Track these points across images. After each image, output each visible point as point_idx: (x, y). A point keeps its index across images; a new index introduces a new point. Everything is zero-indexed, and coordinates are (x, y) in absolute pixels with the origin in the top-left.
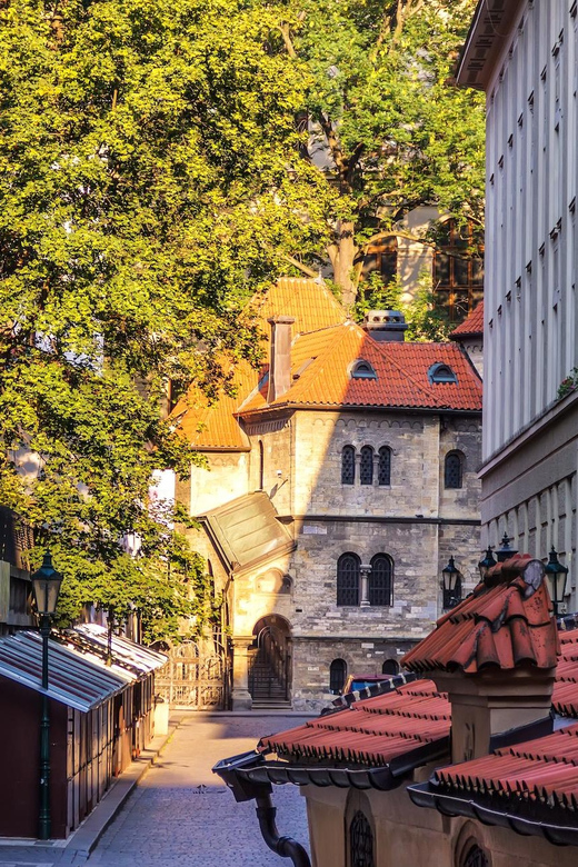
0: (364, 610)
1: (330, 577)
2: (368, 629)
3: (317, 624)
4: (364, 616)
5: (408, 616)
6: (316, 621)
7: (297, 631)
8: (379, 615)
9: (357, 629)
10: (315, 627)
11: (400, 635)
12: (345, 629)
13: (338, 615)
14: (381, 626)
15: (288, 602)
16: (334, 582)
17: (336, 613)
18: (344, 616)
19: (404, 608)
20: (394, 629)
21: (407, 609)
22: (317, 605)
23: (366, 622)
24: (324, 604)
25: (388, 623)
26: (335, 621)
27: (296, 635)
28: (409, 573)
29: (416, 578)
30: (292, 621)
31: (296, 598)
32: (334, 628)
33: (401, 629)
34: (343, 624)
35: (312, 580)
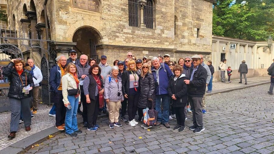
0: (143, 30)
1: (124, 5)
2: (146, 42)
3: (118, 37)
4: (143, 33)
5: (164, 35)
6: (118, 34)
7: (105, 41)
8: (150, 34)
9: (140, 42)
10: (117, 39)
11: (160, 46)
12: (134, 41)
13: (130, 31)
14: (151, 41)
15: (98, 19)
16: (127, 8)
17: (128, 29)
18: (133, 33)
19: (161, 30)
20: (157, 43)
21: (162, 31)
22: (117, 23)
23: (144, 37)
24: (121, 23)
25: (154, 39)
26: (128, 35)
27: (105, 43)
28: (163, 10)
29: (166, 13)
30: (102, 33)
31: (104, 16)
32: (127, 40)
33: (160, 43)
34: (133, 38)
35: (114, 4)
